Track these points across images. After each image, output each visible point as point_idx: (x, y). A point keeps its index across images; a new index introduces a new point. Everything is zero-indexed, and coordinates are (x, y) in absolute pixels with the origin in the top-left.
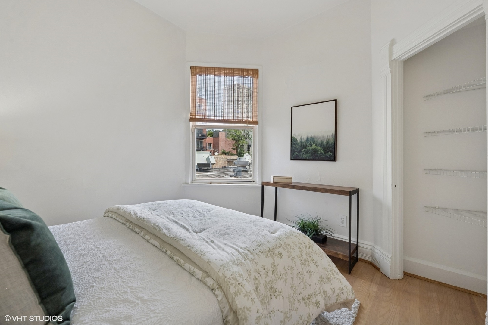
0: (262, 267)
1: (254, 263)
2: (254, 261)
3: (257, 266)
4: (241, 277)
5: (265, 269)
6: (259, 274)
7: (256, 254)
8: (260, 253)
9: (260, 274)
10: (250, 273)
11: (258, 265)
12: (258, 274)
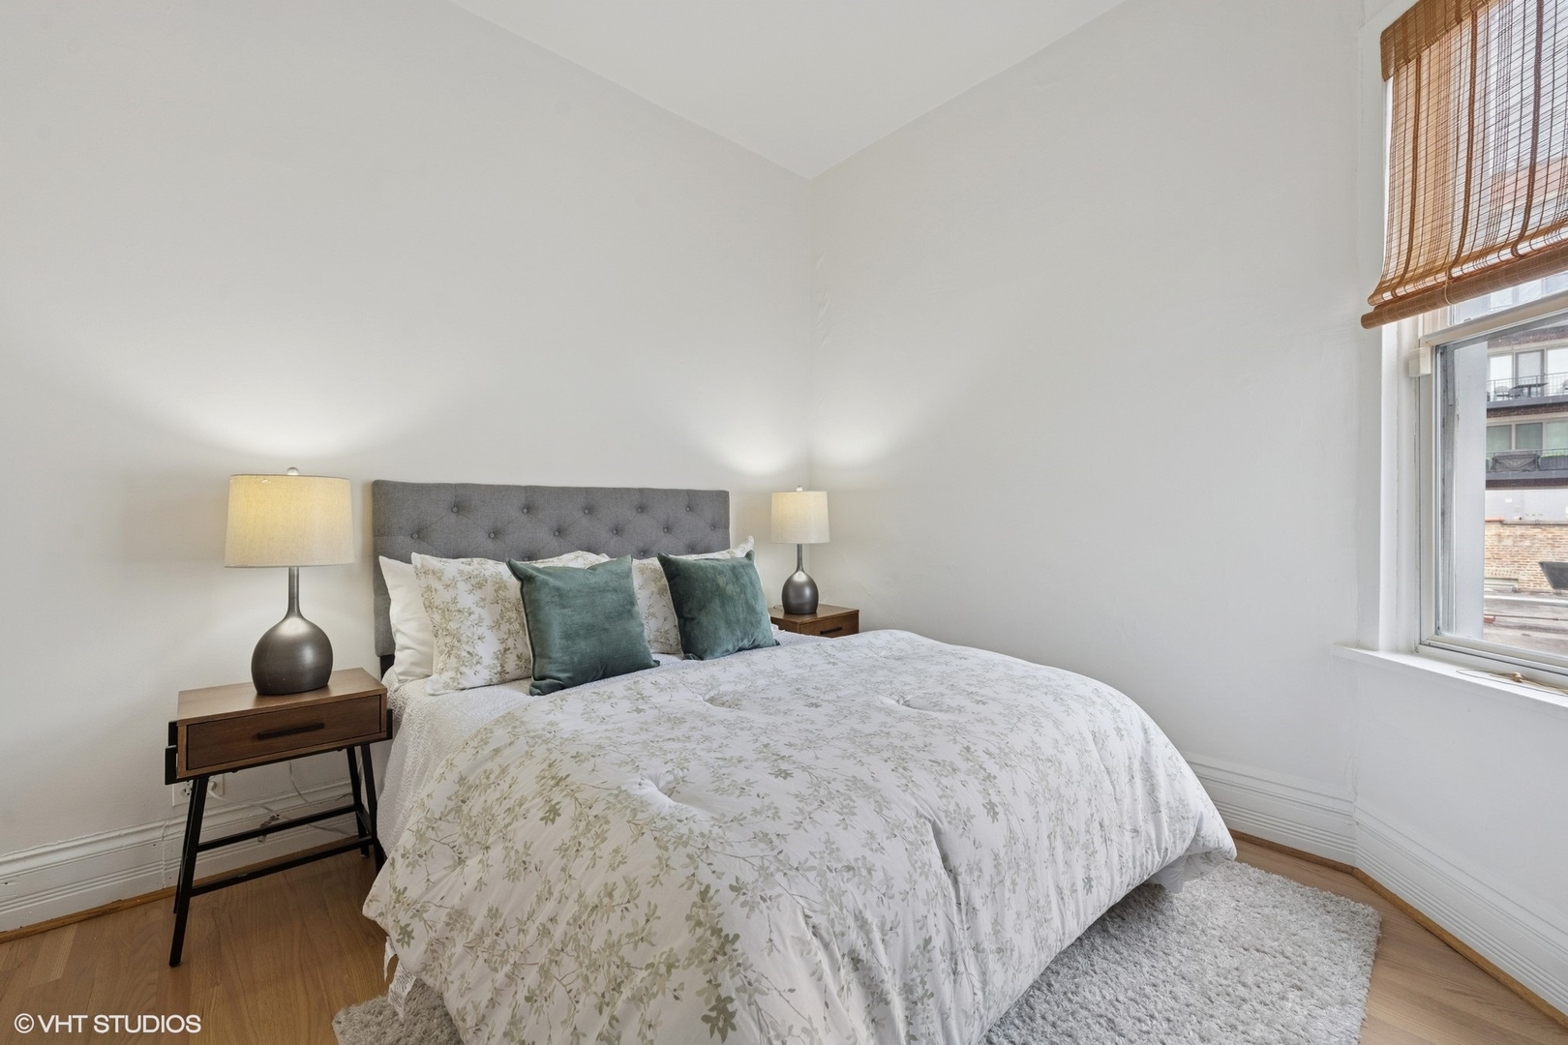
0: (652, 906)
1: (656, 872)
2: (662, 870)
3: (648, 884)
4: (597, 841)
5: (648, 921)
6: (629, 902)
7: (693, 875)
8: (696, 888)
9: (628, 905)
10: (618, 866)
11: (653, 886)
12: (627, 897)
